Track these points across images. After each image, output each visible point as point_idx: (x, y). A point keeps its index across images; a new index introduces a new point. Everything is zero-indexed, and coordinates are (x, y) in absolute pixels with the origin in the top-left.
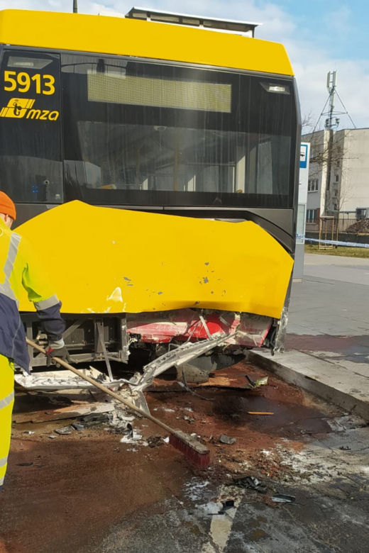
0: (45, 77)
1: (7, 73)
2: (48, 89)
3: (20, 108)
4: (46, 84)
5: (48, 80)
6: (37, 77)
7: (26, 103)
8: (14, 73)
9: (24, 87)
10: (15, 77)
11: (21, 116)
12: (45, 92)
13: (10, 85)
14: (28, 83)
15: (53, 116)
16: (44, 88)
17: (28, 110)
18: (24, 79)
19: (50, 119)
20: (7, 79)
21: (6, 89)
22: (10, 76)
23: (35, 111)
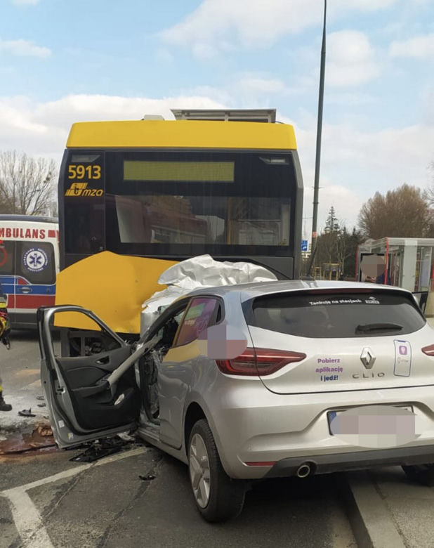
0: (95, 167)
1: (70, 167)
2: (96, 175)
3: (78, 189)
4: (95, 172)
5: (96, 169)
6: (89, 168)
7: (81, 186)
8: (75, 167)
9: (81, 175)
10: (75, 169)
11: (79, 194)
12: (94, 178)
13: (72, 174)
14: (83, 172)
15: (99, 193)
16: (93, 174)
17: (83, 190)
18: (81, 170)
19: (97, 195)
20: (70, 171)
21: (70, 177)
22: (73, 169)
23: (87, 191)
